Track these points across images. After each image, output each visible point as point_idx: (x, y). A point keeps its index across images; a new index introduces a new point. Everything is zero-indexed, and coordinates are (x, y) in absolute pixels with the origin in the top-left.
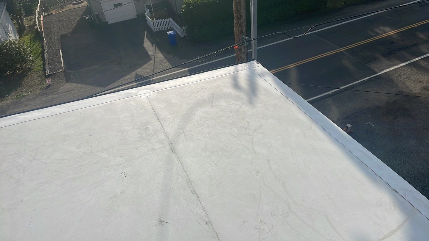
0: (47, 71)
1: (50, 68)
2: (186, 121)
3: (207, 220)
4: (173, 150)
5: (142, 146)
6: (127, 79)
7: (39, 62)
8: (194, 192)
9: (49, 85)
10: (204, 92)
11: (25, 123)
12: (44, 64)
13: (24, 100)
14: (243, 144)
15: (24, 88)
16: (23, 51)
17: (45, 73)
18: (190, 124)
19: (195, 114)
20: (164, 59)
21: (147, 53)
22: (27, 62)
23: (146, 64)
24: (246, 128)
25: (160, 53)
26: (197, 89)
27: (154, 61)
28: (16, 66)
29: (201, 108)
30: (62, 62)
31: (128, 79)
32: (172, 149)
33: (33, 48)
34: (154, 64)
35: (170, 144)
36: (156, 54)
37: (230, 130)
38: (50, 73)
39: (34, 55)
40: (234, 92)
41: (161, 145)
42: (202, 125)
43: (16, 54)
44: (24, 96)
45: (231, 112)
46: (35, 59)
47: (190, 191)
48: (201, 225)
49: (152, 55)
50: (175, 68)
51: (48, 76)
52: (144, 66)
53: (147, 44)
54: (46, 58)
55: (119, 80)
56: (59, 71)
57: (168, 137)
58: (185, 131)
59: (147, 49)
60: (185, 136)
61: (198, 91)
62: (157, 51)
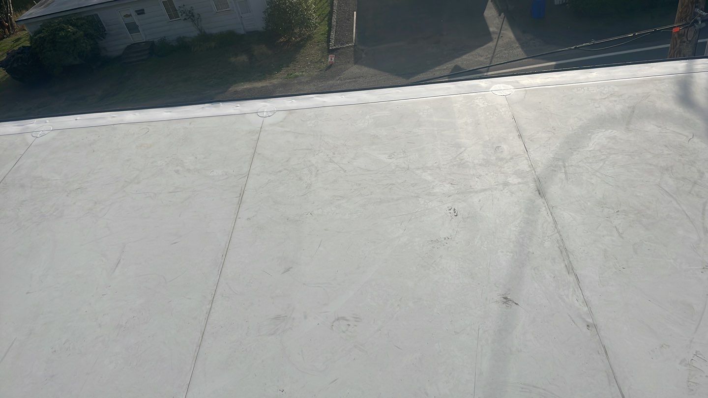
0: (332, 42)
1: (336, 39)
2: (571, 149)
3: (590, 321)
4: (541, 192)
5: (487, 174)
6: (444, 69)
7: (324, 28)
8: (570, 269)
9: (331, 65)
10: (615, 101)
11: (322, 108)
12: (329, 31)
13: (296, 82)
14: (683, 211)
15: (299, 65)
16: (306, 10)
17: (328, 46)
18: (578, 154)
19: (590, 139)
20: (516, 41)
21: (486, 27)
22: (307, 27)
23: (482, 48)
24: (695, 183)
25: (510, 29)
26: (602, 94)
27: (495, 43)
28: (293, 30)
29: (604, 130)
30: (354, 31)
31: (446, 69)
32: (539, 191)
33: (319, 6)
34: (495, 50)
35: (535, 181)
36: (502, 32)
37: (659, 180)
38: (334, 46)
39: (318, 16)
40: (679, 110)
41: (520, 180)
42: (601, 160)
43: (297, 12)
44: (297, 77)
45: (666, 146)
46: (319, 24)
47: (563, 265)
48: (576, 325)
49: (494, 33)
50: (531, 59)
51: (331, 52)
52: (478, 49)
53: (491, 13)
54: (334, 23)
55: (432, 70)
56: (347, 45)
57: (534, 169)
58: (567, 164)
59: (489, 22)
60: (566, 173)
61: (603, 98)
62: (506, 26)
